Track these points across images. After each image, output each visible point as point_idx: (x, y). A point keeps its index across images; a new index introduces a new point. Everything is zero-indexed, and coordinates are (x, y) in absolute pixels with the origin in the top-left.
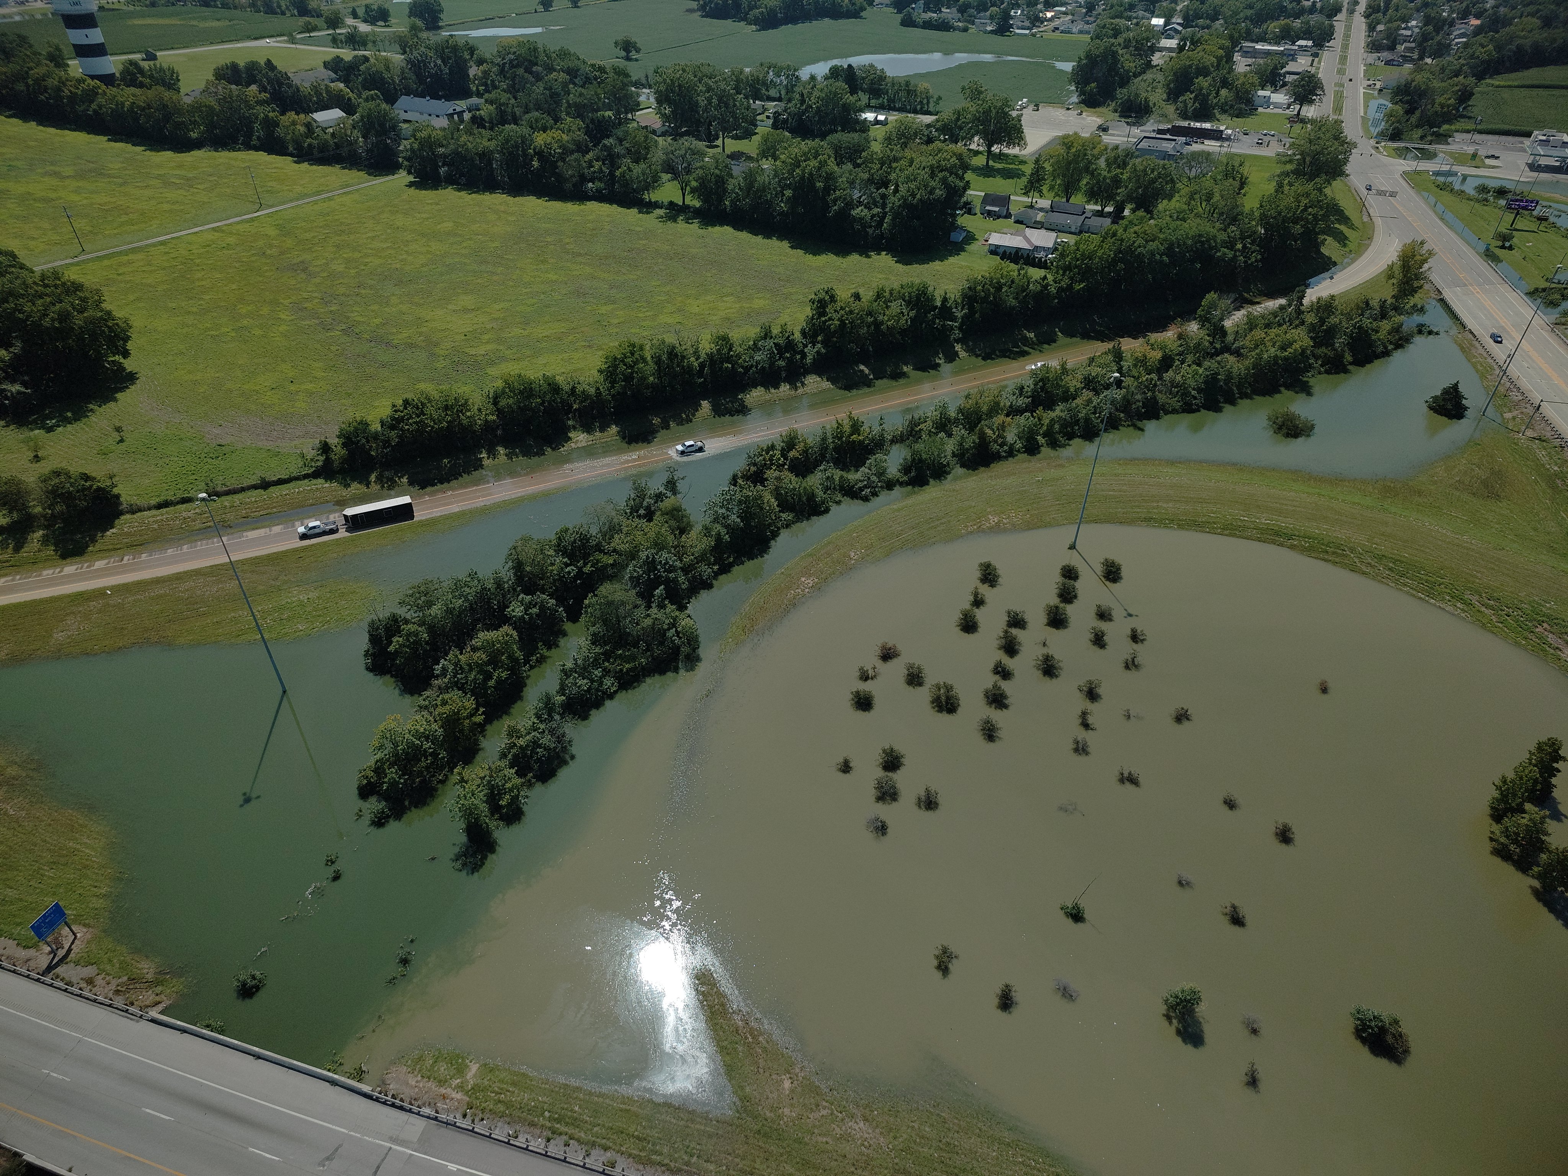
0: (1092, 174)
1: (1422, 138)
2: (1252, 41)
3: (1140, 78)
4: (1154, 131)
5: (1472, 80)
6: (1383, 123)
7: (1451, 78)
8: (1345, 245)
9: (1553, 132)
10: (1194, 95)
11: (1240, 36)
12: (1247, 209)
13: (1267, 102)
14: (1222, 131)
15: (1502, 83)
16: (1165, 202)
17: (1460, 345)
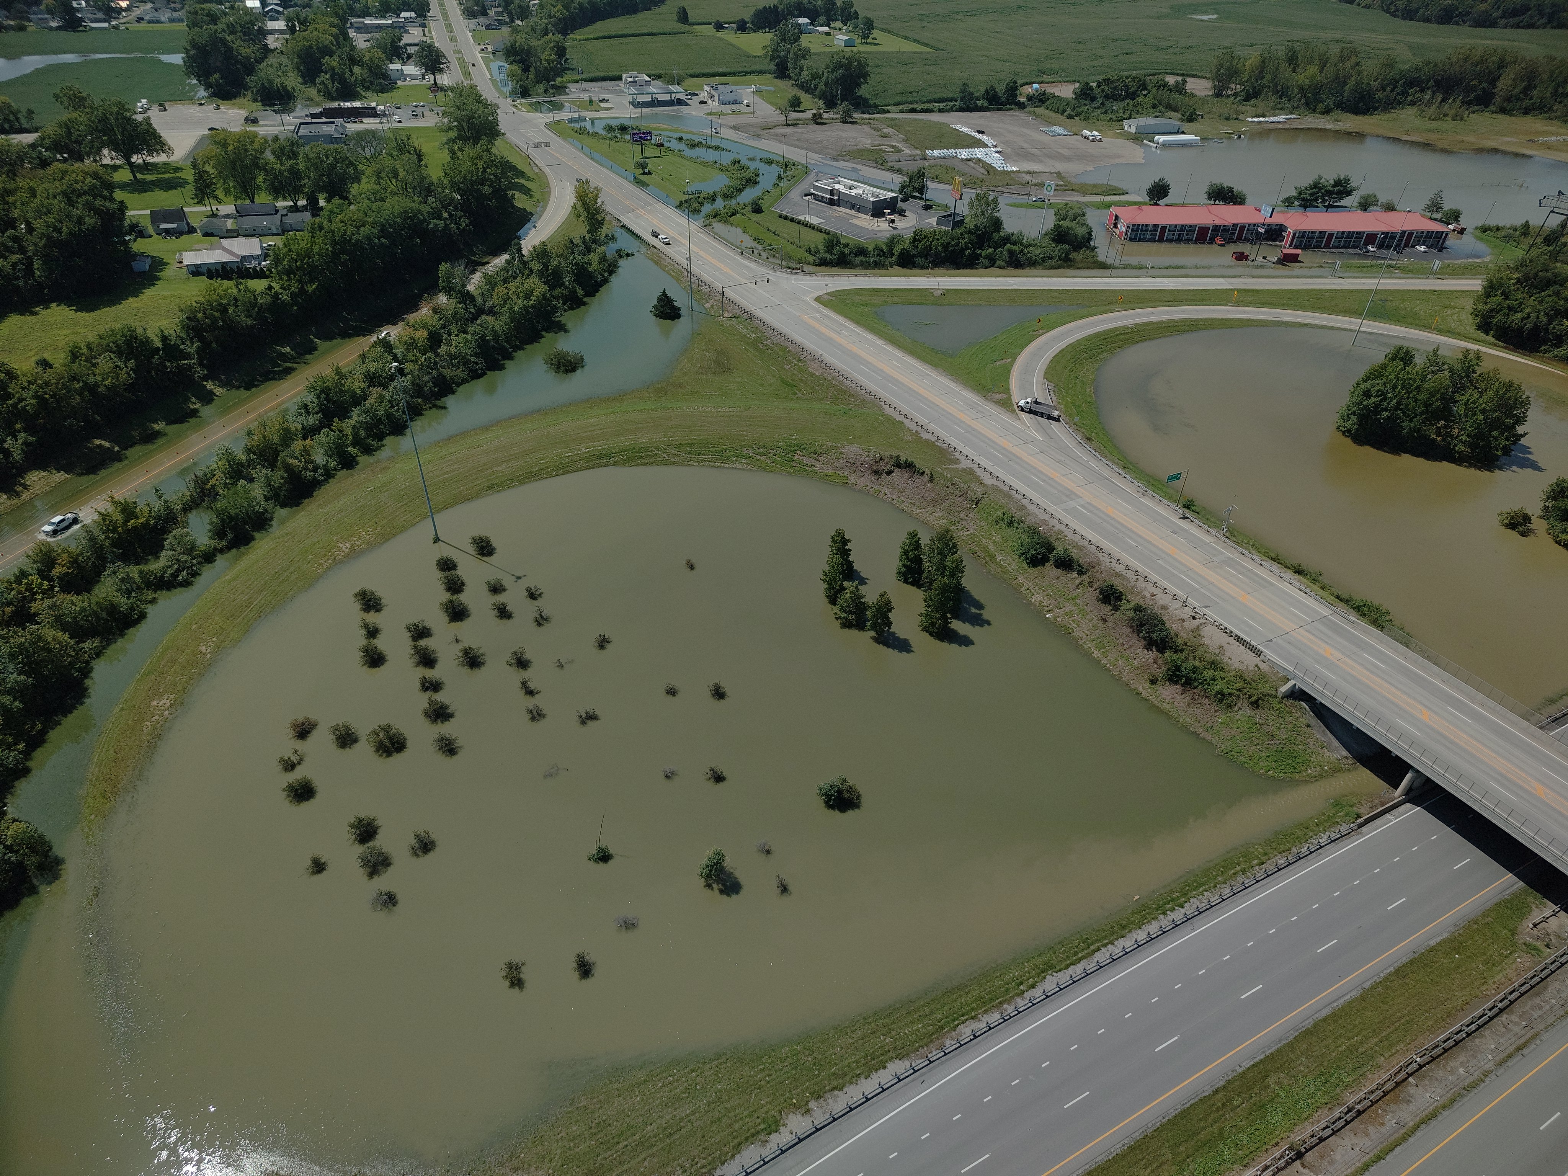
0: (265, 170)
1: (546, 91)
2: (359, 16)
3: (265, 64)
4: (307, 116)
5: (559, 37)
6: (510, 83)
7: (543, 36)
8: (531, 196)
9: (635, 74)
10: (328, 76)
11: (345, 12)
12: (435, 179)
13: (403, 76)
14: (374, 108)
15: (582, 37)
16: (355, 185)
17: (652, 260)
